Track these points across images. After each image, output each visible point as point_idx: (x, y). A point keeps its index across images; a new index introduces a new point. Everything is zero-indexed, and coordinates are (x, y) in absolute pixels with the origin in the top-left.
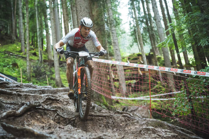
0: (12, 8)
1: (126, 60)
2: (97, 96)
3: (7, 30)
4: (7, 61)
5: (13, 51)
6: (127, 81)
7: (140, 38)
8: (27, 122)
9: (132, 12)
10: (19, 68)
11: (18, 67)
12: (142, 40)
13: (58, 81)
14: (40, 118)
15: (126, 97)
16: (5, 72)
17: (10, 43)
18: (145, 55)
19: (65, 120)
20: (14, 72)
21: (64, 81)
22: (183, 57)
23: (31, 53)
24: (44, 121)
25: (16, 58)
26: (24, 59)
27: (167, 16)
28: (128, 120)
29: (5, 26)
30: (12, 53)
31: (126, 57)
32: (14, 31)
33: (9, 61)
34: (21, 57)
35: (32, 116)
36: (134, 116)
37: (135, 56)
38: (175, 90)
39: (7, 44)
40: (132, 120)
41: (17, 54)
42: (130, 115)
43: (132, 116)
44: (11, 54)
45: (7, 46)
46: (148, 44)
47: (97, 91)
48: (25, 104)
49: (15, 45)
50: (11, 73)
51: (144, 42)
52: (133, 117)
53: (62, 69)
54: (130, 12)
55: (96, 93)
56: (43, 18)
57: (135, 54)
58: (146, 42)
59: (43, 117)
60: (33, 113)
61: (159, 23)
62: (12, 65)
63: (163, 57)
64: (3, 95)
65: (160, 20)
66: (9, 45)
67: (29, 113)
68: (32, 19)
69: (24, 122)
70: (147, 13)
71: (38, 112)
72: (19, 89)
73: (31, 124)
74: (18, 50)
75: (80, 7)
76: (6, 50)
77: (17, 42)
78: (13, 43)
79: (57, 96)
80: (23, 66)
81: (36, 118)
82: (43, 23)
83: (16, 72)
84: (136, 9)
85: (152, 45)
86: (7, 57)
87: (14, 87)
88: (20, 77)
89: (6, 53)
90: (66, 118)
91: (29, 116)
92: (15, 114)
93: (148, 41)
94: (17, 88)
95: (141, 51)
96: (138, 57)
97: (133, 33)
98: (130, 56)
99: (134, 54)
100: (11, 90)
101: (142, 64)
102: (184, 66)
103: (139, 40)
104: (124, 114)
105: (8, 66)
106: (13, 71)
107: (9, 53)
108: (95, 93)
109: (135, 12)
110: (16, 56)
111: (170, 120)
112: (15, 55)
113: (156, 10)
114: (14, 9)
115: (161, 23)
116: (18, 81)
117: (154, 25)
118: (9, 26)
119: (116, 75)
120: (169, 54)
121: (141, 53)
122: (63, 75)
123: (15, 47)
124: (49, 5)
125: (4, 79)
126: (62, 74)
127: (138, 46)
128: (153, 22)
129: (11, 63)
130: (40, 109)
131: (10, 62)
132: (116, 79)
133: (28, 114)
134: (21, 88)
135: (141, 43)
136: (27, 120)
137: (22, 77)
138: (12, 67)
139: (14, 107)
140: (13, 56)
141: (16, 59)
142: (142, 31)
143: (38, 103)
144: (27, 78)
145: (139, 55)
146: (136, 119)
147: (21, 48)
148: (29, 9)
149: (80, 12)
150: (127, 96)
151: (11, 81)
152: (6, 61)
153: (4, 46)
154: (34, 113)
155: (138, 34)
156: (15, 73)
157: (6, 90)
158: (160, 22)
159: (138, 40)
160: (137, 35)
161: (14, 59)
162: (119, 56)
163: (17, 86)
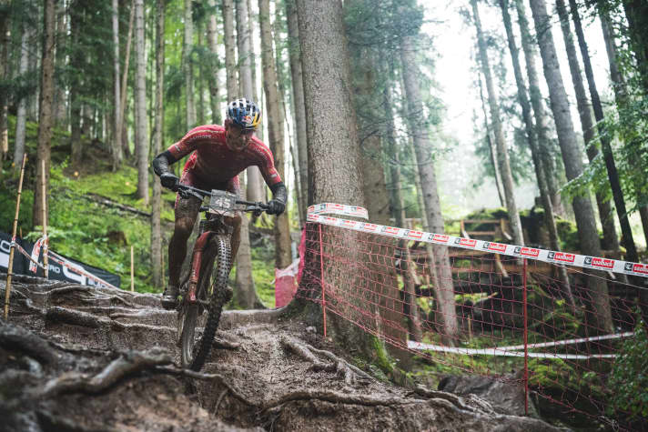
0: (117, 67)
1: (458, 231)
2: (358, 339)
3: (100, 130)
4: (95, 223)
5: (114, 193)
6: (458, 297)
7: (503, 162)
8: (123, 411)
9: (480, 81)
10: (128, 248)
11: (125, 244)
12: (509, 170)
13: (246, 288)
14: (164, 401)
15: (457, 346)
16: (86, 257)
17: (105, 170)
18: (517, 214)
19: (249, 410)
20: (113, 257)
21: (264, 289)
22: (640, 224)
23: (165, 201)
24: (177, 411)
25: (122, 216)
26: (146, 220)
27: (588, 95)
28: (447, 417)
29: (94, 120)
30: (109, 199)
31: (459, 221)
32: (119, 135)
33: (99, 224)
34: (135, 212)
35: (138, 394)
36: (469, 407)
37: (487, 217)
38: (612, 329)
39: (97, 172)
40: (461, 419)
41: (126, 202)
42: (455, 402)
43: (463, 405)
44: (107, 202)
45: (96, 178)
46: (529, 180)
47: (360, 323)
48: (121, 357)
49: (120, 177)
50: (105, 262)
51: (518, 174)
52: (466, 409)
53: (257, 251)
54: (474, 82)
55: (355, 329)
56: (207, 96)
57: (487, 211)
58: (523, 175)
59: (174, 399)
60: (143, 383)
61: (564, 115)
62: (107, 236)
63: (573, 224)
64: (70, 326)
65: (565, 107)
66: (103, 175)
67: (131, 385)
68: (172, 98)
69: (114, 412)
70: (527, 85)
71: (162, 383)
72: (121, 311)
73: (134, 420)
74: (129, 192)
75: (316, 61)
76: (94, 192)
77: (128, 168)
78: (114, 169)
79: (234, 336)
80: (141, 239)
81: (153, 401)
82: (207, 112)
83: (118, 257)
84: (492, 71)
85: (540, 184)
86: (95, 212)
87: (105, 303)
88: (129, 274)
89: (91, 201)
90: (253, 406)
91: (130, 392)
92: (85, 384)
93: (530, 171)
94: (112, 307)
95: (505, 203)
96: (497, 221)
97: (481, 145)
98: (470, 217)
99: (483, 211)
100: (94, 312)
101: (509, 242)
102: (642, 253)
103: (500, 168)
104: (437, 400)
105: (95, 240)
106: (111, 254)
107: (100, 198)
108: (351, 329)
109: (489, 80)
110: (122, 209)
111: (595, 424)
112: (118, 207)
113: (556, 77)
114: (122, 68)
115: (570, 117)
116: (122, 285)
117: (550, 123)
118: (106, 117)
119: (425, 277)
120: (593, 212)
121: (505, 209)
122: (261, 272)
123: (121, 182)
124: (224, 56)
125: (82, 280)
126: (258, 269)
127: (498, 189)
128: (546, 114)
129: (105, 231)
130: (169, 372)
131: (103, 227)
132: (424, 287)
133: (128, 388)
134: (126, 306)
135: (508, 178)
136: (123, 406)
137: (135, 275)
138: (108, 242)
139: (86, 363)
140: (114, 210)
141: (122, 219)
142: (509, 141)
143: (163, 355)
144: (150, 278)
145: (499, 215)
146: (473, 417)
147: (139, 186)
148: (168, 68)
149: (313, 78)
150: (459, 344)
151: (102, 283)
152: (91, 224)
153: (86, 179)
154: (147, 384)
155: (498, 149)
156: (115, 260)
157: (76, 312)
158: (569, 111)
159: (497, 166)
160: (495, 152)
161: (116, 217)
162: (436, 215)
163: (114, 301)
